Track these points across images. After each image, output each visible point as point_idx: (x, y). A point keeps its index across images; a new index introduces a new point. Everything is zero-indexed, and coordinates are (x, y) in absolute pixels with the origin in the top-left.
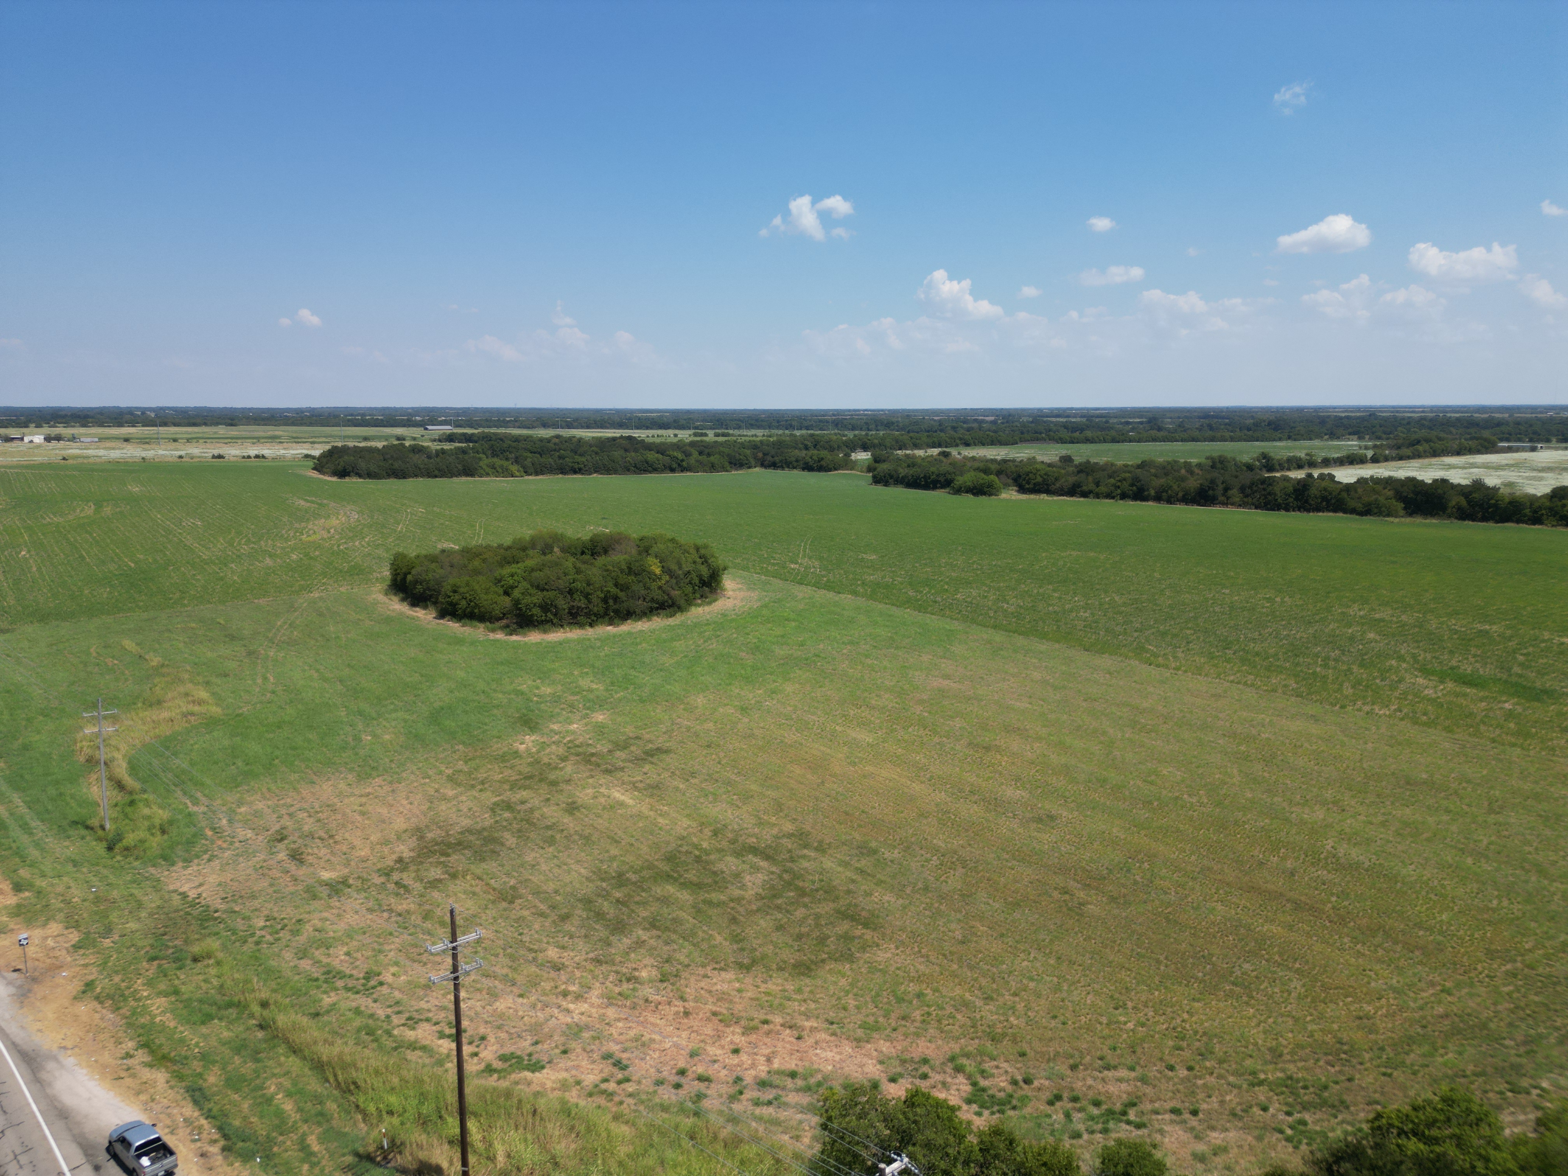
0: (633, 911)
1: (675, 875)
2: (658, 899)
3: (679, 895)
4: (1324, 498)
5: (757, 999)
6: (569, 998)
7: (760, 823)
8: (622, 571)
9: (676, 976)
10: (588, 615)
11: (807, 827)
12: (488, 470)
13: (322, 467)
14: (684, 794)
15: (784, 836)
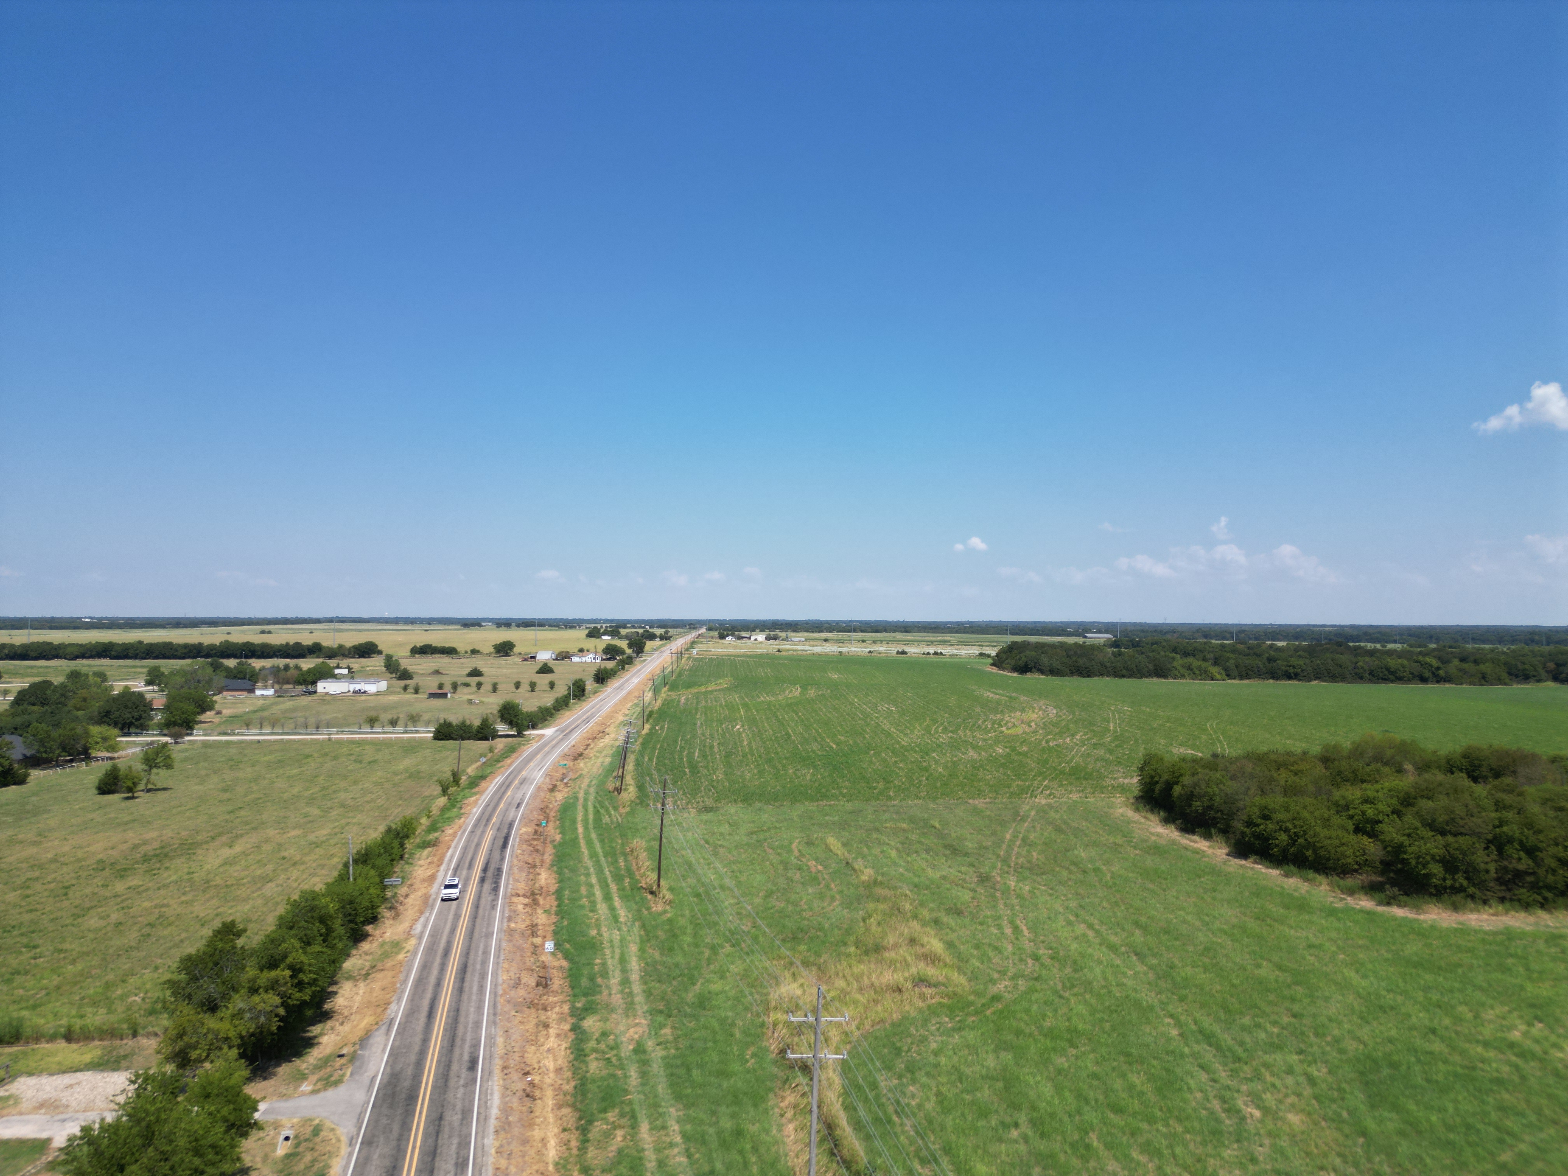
12: (1182, 671)
13: (1002, 662)
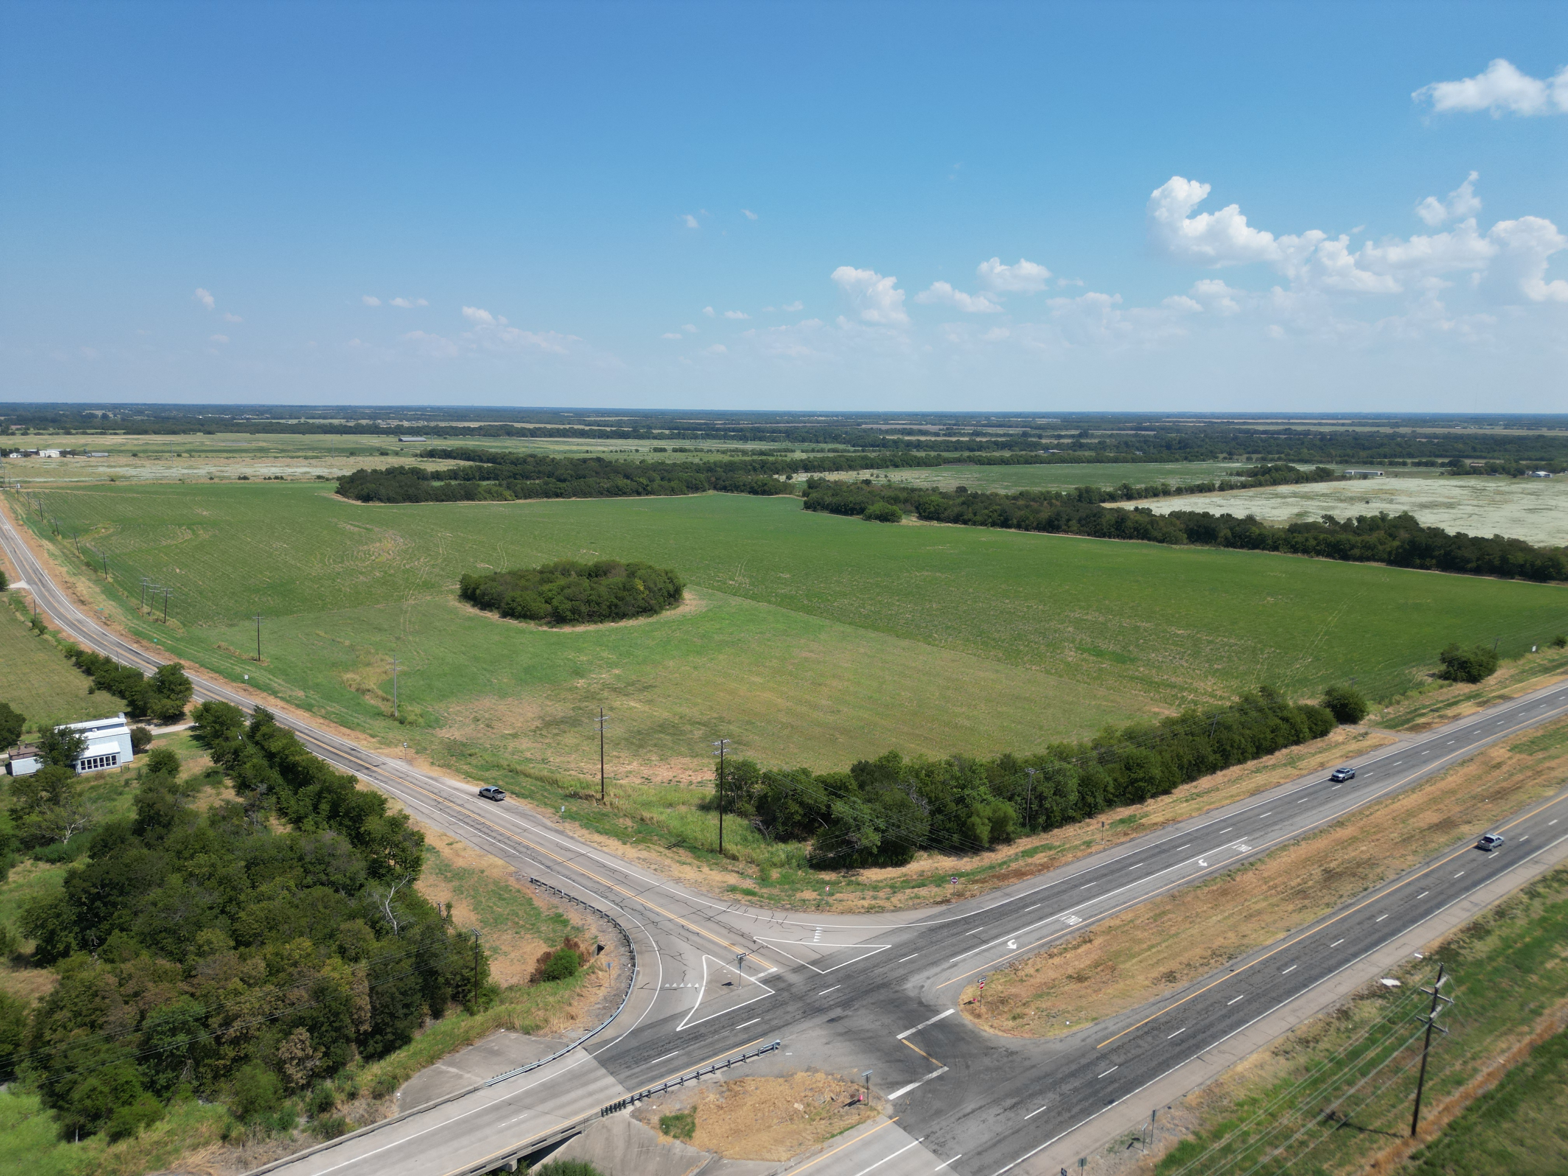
0: (646, 742)
1: (663, 731)
2: (657, 738)
3: (665, 737)
4: (1136, 529)
6: (626, 764)
8: (619, 588)
9: (666, 759)
10: (599, 616)
11: (724, 715)
12: (486, 495)
13: (343, 490)
14: (665, 703)
15: (713, 718)
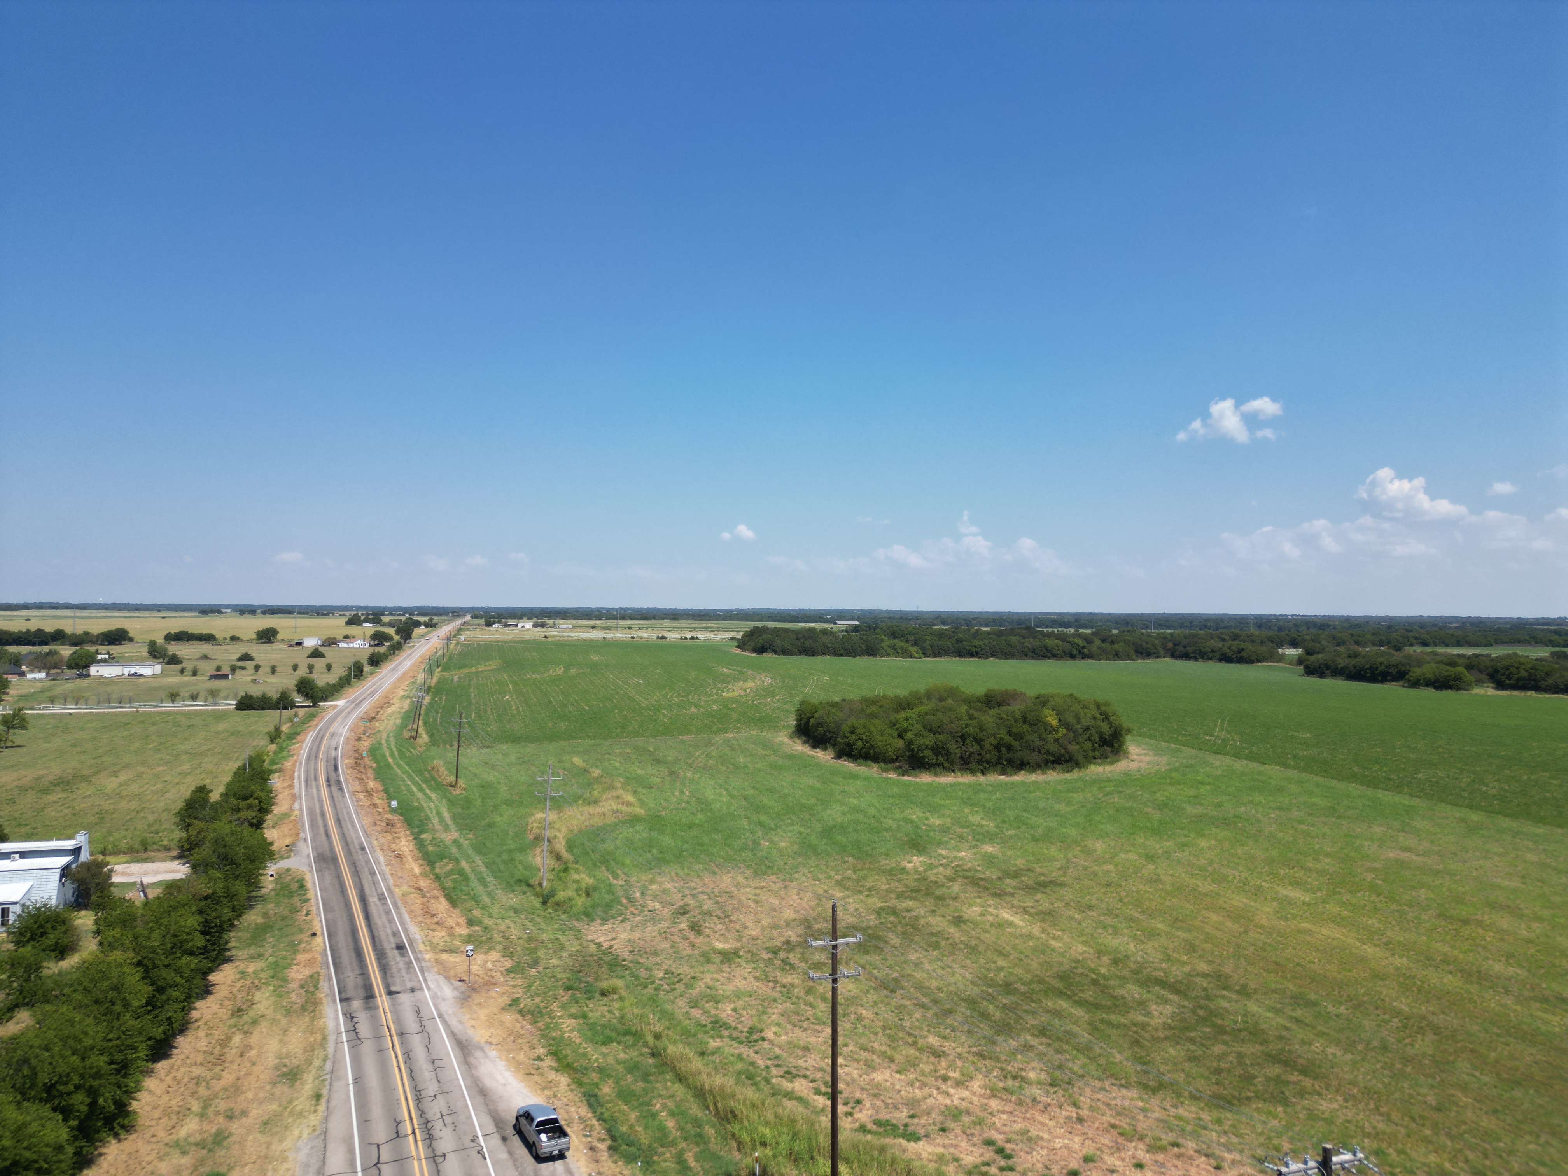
0: (1021, 1018)
1: (1069, 993)
2: (1049, 1011)
3: (1073, 1010)
5: (1166, 1122)
6: (949, 1083)
7: (1168, 959)
8: (1016, 720)
9: (1068, 1083)
11: (1227, 969)
12: (888, 650)
13: (745, 645)
14: (1079, 923)
15: (1198, 975)
